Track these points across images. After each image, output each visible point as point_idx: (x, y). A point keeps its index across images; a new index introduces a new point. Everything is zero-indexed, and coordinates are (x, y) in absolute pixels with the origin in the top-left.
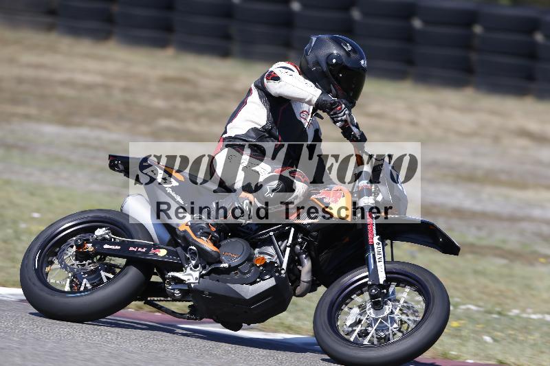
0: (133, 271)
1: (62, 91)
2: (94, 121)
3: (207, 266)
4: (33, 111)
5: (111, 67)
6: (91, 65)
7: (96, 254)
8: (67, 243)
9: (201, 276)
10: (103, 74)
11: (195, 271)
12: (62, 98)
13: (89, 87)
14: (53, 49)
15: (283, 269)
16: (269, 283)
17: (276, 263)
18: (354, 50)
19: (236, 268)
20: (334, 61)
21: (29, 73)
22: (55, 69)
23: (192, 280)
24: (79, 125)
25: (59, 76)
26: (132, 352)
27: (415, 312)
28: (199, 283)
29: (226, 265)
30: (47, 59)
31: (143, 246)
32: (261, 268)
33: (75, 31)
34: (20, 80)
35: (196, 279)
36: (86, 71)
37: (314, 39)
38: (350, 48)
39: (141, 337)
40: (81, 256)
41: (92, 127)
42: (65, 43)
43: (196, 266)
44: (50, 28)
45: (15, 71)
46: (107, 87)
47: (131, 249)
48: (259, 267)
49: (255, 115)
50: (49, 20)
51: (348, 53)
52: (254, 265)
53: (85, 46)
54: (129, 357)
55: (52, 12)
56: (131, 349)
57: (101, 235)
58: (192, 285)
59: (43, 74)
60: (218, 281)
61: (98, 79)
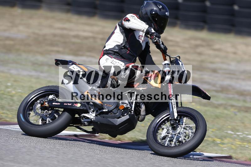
0: (66, 114)
1: (74, 40)
2: (88, 54)
3: (99, 111)
4: (61, 49)
5: (96, 29)
6: (87, 28)
7: (50, 107)
8: (37, 102)
9: (96, 115)
10: (92, 32)
11: (93, 113)
12: (74, 43)
13: (86, 38)
14: (69, 21)
15: (132, 111)
16: (126, 117)
17: (129, 108)
18: (163, 8)
19: (111, 111)
20: (154, 13)
21: (58, 32)
22: (70, 30)
23: (92, 117)
24: (82, 55)
25: (72, 33)
26: (107, 159)
27: (191, 128)
28: (95, 118)
29: (107, 110)
30: (67, 25)
31: (70, 103)
32: (122, 110)
33: (79, 13)
34: (55, 35)
35: (94, 117)
36: (84, 31)
37: (145, 2)
38: (161, 7)
39: (111, 152)
40: (43, 108)
41: (88, 56)
42: (75, 18)
43: (93, 111)
44: (68, 11)
45: (53, 31)
46: (94, 38)
47: (65, 104)
48: (121, 110)
49: (118, 39)
50: (68, 7)
51: (160, 9)
52: (119, 109)
53: (84, 19)
54: (106, 161)
55: (69, 4)
56: (107, 157)
57: (52, 98)
58: (92, 120)
59: (65, 32)
60: (104, 117)
61: (90, 34)
